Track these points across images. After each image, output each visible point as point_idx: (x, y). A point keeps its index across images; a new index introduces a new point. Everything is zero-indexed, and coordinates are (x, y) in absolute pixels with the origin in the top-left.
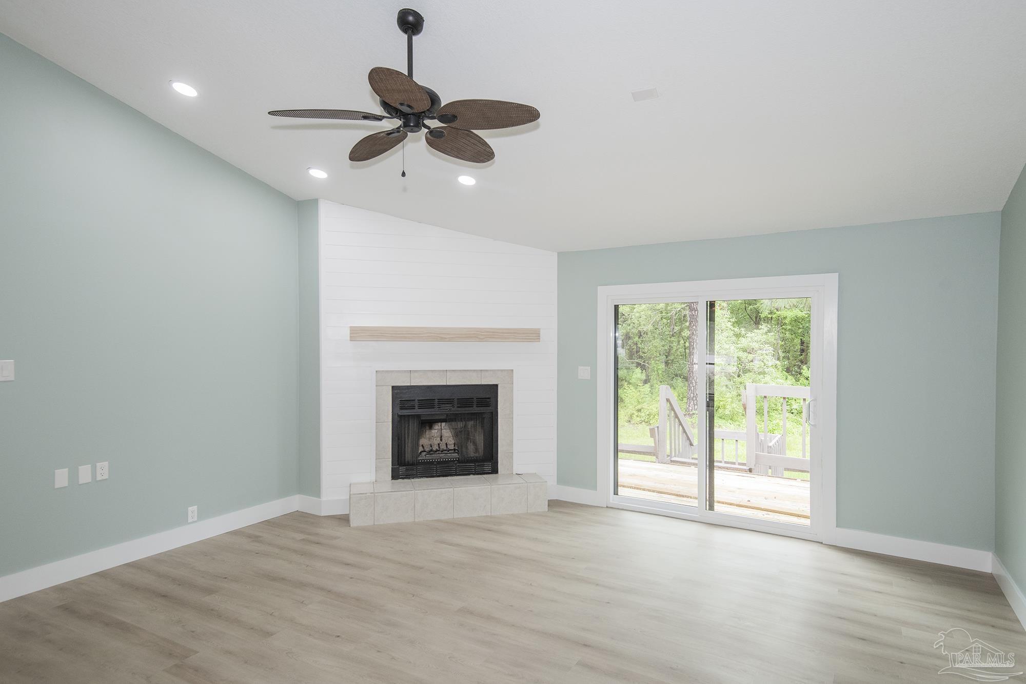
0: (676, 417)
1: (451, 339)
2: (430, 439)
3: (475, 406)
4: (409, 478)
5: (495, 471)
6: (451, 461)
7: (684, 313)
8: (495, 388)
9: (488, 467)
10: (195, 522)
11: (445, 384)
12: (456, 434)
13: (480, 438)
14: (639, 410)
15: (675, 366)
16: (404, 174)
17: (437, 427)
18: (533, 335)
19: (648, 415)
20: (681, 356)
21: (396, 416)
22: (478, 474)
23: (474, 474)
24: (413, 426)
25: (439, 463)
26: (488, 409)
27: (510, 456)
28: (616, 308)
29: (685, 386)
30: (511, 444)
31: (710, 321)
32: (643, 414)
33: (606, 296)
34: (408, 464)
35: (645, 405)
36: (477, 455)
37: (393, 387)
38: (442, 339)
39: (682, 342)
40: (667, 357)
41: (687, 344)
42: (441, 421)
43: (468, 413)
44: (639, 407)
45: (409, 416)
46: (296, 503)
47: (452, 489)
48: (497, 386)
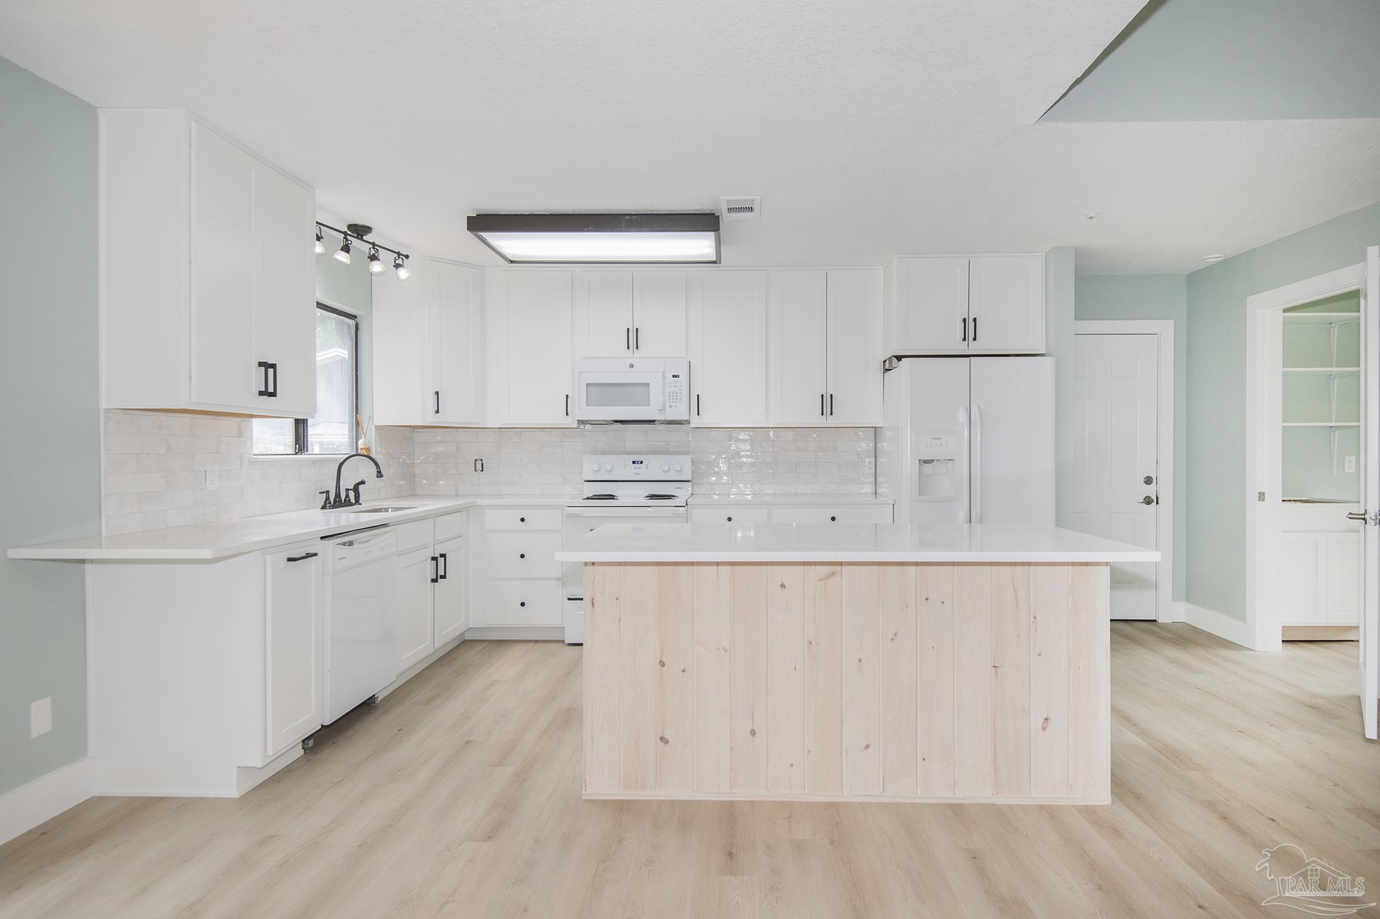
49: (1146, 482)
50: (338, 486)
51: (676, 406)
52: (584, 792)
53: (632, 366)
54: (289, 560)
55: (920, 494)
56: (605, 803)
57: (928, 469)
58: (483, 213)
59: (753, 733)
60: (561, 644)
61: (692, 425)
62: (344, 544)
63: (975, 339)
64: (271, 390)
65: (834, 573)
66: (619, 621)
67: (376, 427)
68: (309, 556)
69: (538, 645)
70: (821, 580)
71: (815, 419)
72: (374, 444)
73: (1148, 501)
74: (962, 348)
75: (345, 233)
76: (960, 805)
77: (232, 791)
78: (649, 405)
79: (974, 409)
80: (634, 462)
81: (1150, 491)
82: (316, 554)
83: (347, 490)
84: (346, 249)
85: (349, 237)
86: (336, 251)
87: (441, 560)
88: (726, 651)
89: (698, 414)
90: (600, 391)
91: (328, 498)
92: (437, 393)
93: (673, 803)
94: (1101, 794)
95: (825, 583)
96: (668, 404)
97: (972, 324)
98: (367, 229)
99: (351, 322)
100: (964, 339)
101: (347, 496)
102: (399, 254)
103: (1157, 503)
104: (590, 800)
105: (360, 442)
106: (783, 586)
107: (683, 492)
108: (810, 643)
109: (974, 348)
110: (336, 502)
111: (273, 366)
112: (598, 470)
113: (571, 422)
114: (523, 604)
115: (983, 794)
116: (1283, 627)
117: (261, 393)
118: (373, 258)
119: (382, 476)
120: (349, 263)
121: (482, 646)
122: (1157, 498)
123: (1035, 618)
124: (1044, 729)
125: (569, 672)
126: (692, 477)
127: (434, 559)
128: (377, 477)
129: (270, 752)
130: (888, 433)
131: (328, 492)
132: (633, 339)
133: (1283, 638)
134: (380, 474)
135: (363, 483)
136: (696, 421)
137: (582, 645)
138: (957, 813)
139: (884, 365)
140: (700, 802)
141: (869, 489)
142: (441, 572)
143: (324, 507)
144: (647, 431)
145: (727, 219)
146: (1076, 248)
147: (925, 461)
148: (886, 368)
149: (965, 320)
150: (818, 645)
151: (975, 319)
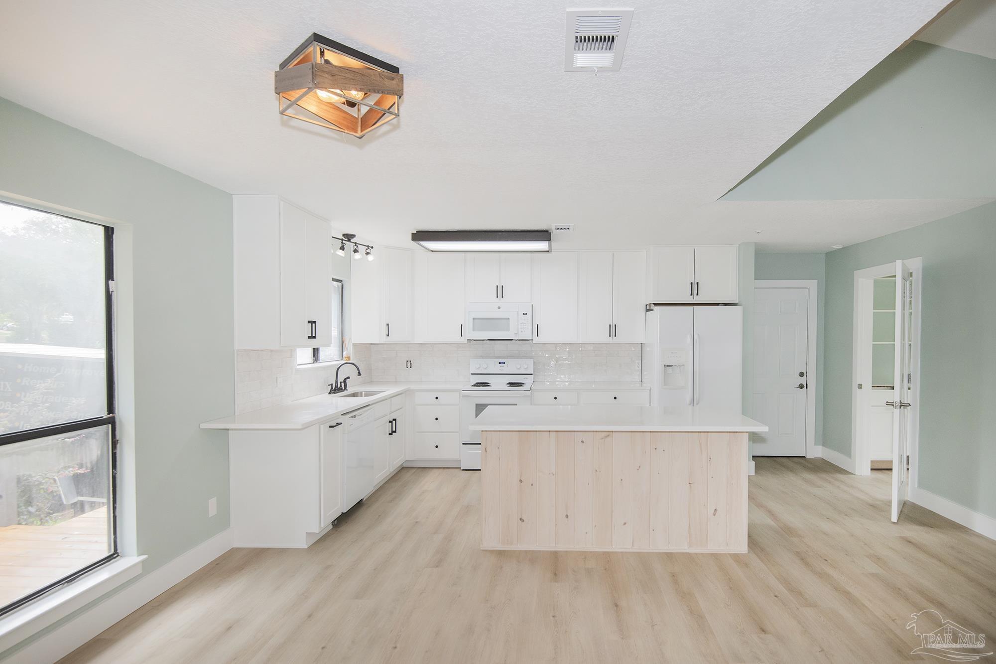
49: (800, 376)
50: (337, 382)
51: (524, 331)
52: (481, 546)
53: (499, 308)
54: (330, 427)
55: (665, 384)
56: (492, 552)
57: (669, 370)
58: (420, 230)
59: (567, 516)
60: (458, 470)
61: (534, 342)
62: (352, 417)
63: (697, 295)
64: (314, 335)
65: (608, 436)
66: (499, 459)
67: (353, 344)
68: (338, 424)
69: (446, 470)
70: (602, 438)
71: (604, 338)
72: (352, 354)
73: (801, 386)
74: (690, 300)
75: (342, 240)
76: (671, 553)
77: (304, 545)
78: (509, 330)
79: (696, 336)
80: (500, 363)
81: (803, 380)
82: (341, 424)
83: (341, 382)
84: (342, 248)
85: (344, 242)
86: (337, 250)
87: (394, 422)
88: (553, 475)
89: (538, 336)
90: (481, 322)
91: (332, 388)
92: (388, 325)
93: (526, 552)
94: (742, 547)
95: (604, 441)
96: (520, 330)
97: (696, 285)
98: (353, 236)
99: (340, 284)
100: (692, 295)
101: (341, 386)
102: (368, 246)
103: (807, 388)
104: (484, 550)
105: (344, 353)
106: (582, 442)
107: (529, 382)
108: (596, 471)
109: (698, 299)
110: (336, 389)
111: (314, 322)
112: (479, 368)
113: (464, 340)
114: (437, 447)
115: (684, 548)
116: (871, 461)
117: (309, 337)
118: (356, 251)
119: (360, 375)
120: (344, 256)
121: (414, 470)
122: (807, 385)
123: (710, 458)
124: (714, 515)
125: (465, 486)
126: (534, 372)
127: (390, 422)
128: (358, 375)
129: (322, 526)
130: (648, 349)
131: (332, 384)
132: (500, 292)
133: (871, 467)
134: (359, 374)
135: (348, 378)
136: (536, 340)
137: (480, 470)
138: (669, 557)
139: (646, 307)
140: (540, 551)
141: (638, 379)
142: (394, 430)
143: (330, 393)
144: (507, 344)
145: (554, 234)
146: (755, 243)
147: (667, 366)
148: (647, 310)
149: (692, 283)
150: (600, 472)
151: (698, 283)
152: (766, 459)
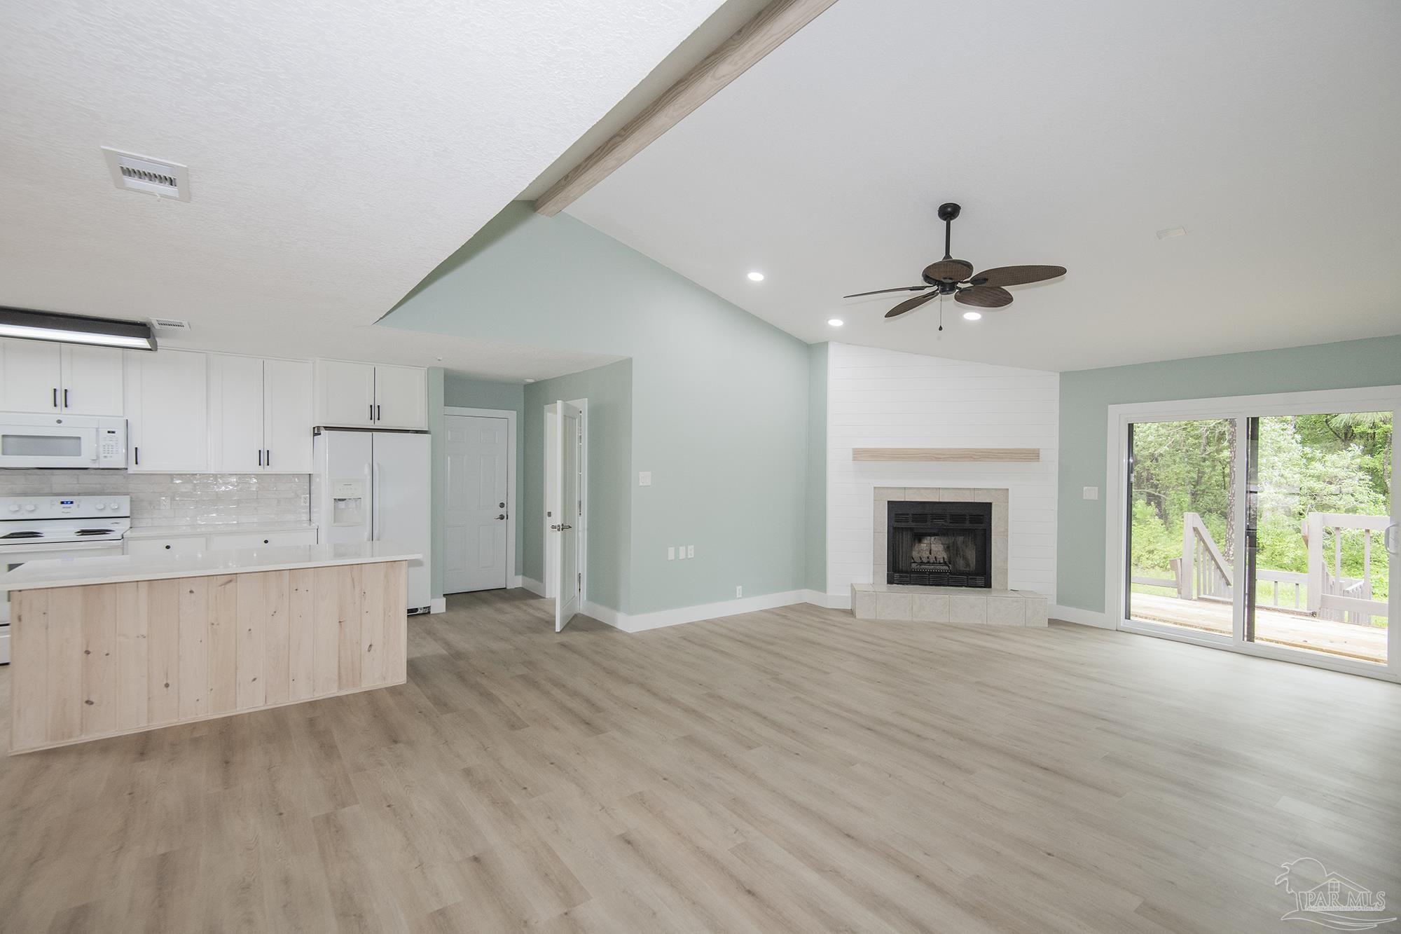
0: (1207, 550)
1: (945, 459)
2: (919, 552)
3: (968, 522)
4: (903, 584)
5: (988, 585)
6: (943, 572)
7: (1222, 429)
8: (989, 505)
9: (980, 580)
10: (740, 598)
11: (938, 501)
12: (947, 549)
13: (971, 555)
14: (1151, 552)
15: (1207, 498)
16: (941, 329)
17: (926, 541)
18: (1032, 455)
19: (1164, 558)
20: (1218, 486)
21: (891, 528)
22: (970, 587)
23: (966, 586)
24: (907, 537)
25: (931, 573)
26: (982, 526)
27: (1005, 572)
28: (1131, 427)
29: (1222, 524)
30: (1006, 560)
31: (1251, 439)
32: (1156, 557)
33: (1117, 416)
34: (902, 572)
35: (1159, 546)
36: (968, 569)
37: (888, 502)
38: (937, 459)
39: (1219, 467)
40: (1195, 486)
41: (1227, 471)
42: (931, 535)
43: (961, 529)
44: (1151, 547)
45: (902, 528)
46: (808, 596)
47: (947, 596)
48: (991, 504)
49: (501, 507)
51: (111, 457)
53: (60, 422)
55: (334, 522)
57: (342, 505)
59: (167, 685)
61: (130, 471)
63: (379, 419)
65: (231, 581)
70: (221, 585)
71: (254, 468)
73: (502, 517)
74: (370, 425)
76: (316, 701)
78: (81, 456)
79: (375, 466)
80: (63, 503)
81: (503, 511)
88: (144, 637)
89: (137, 463)
90: (20, 442)
93: (96, 742)
94: (400, 679)
95: (224, 588)
96: (102, 455)
97: (377, 409)
100: (371, 419)
103: (507, 519)
106: (191, 592)
107: (120, 528)
108: (213, 624)
109: (378, 425)
112: (19, 512)
115: (331, 693)
122: (507, 514)
123: (364, 593)
124: (369, 651)
126: (131, 513)
130: (317, 480)
132: (61, 398)
136: (133, 469)
138: (313, 704)
139: (314, 431)
141: (305, 517)
144: (78, 476)
145: (159, 329)
146: (444, 368)
147: (339, 500)
148: (315, 434)
149: (371, 406)
150: (218, 625)
151: (379, 406)
152: (467, 594)
